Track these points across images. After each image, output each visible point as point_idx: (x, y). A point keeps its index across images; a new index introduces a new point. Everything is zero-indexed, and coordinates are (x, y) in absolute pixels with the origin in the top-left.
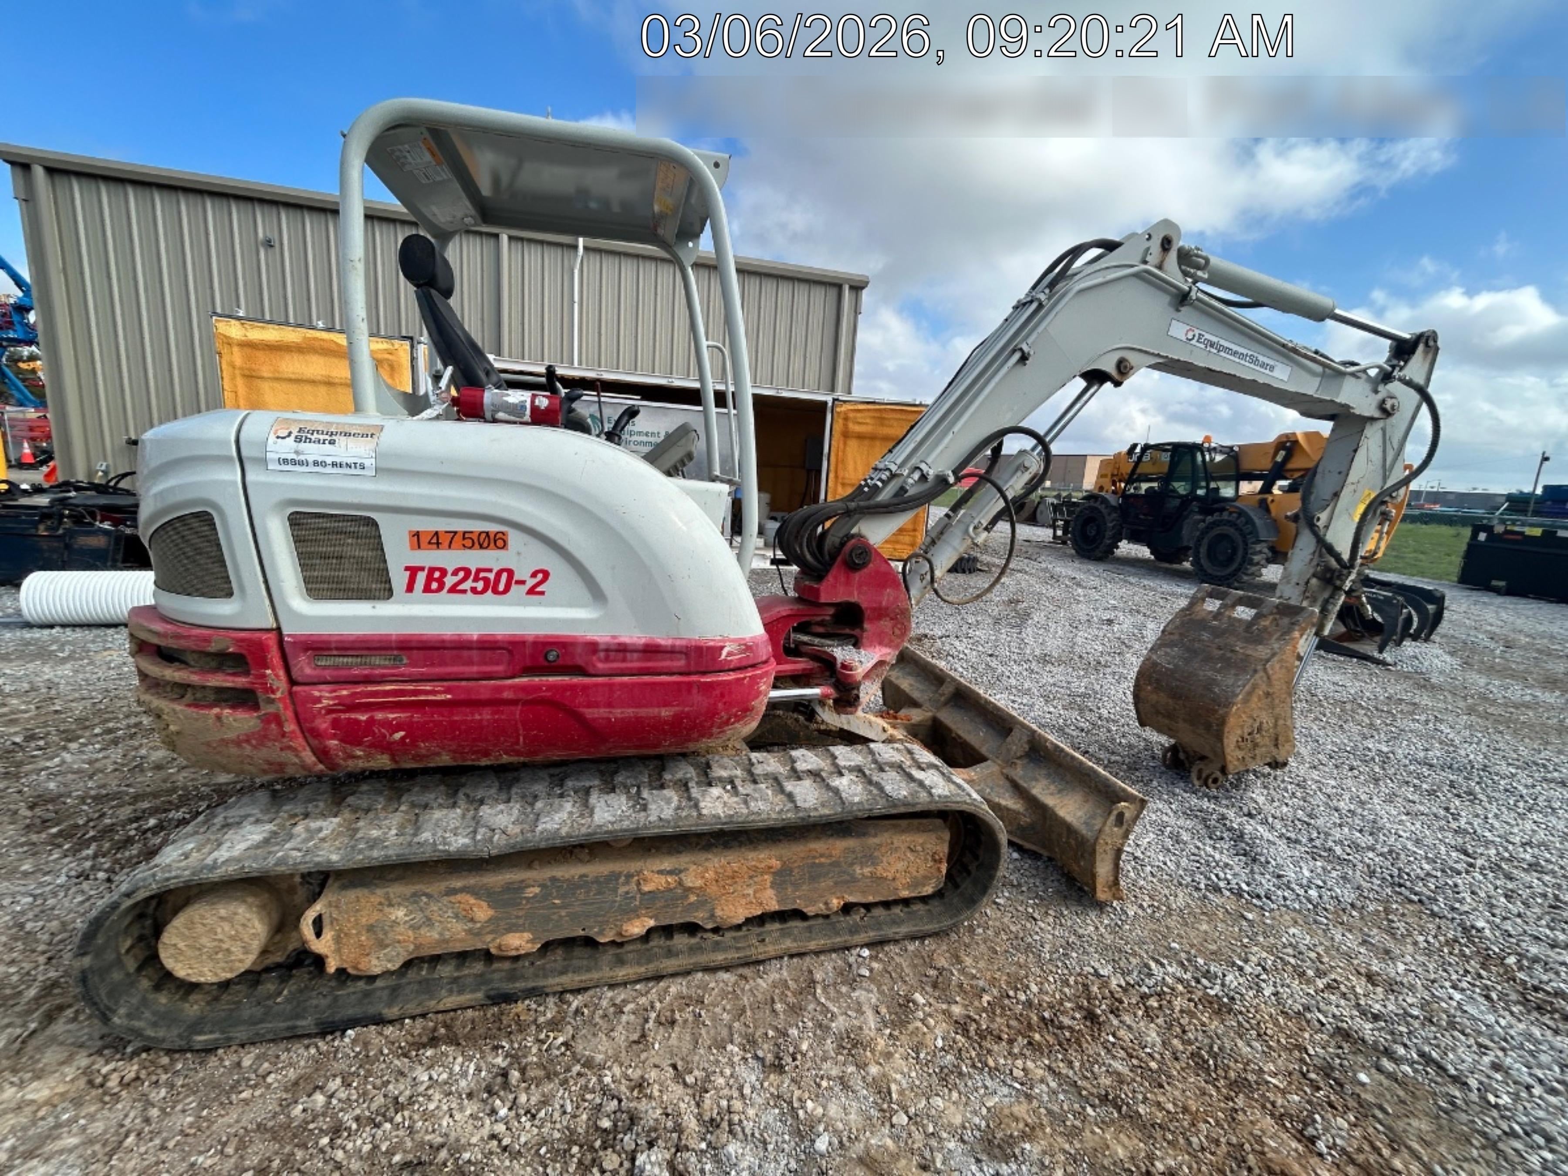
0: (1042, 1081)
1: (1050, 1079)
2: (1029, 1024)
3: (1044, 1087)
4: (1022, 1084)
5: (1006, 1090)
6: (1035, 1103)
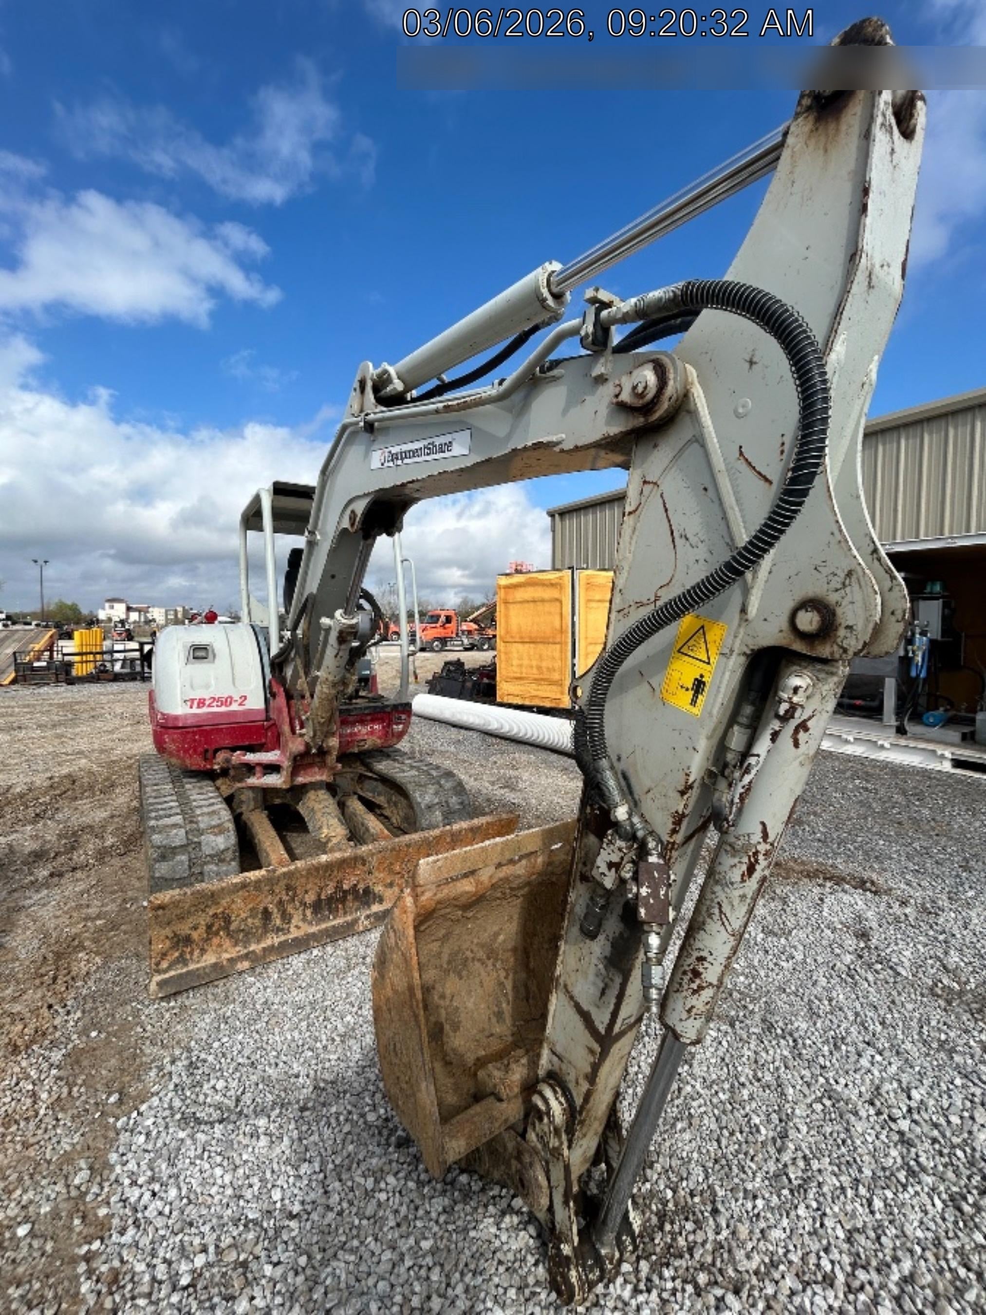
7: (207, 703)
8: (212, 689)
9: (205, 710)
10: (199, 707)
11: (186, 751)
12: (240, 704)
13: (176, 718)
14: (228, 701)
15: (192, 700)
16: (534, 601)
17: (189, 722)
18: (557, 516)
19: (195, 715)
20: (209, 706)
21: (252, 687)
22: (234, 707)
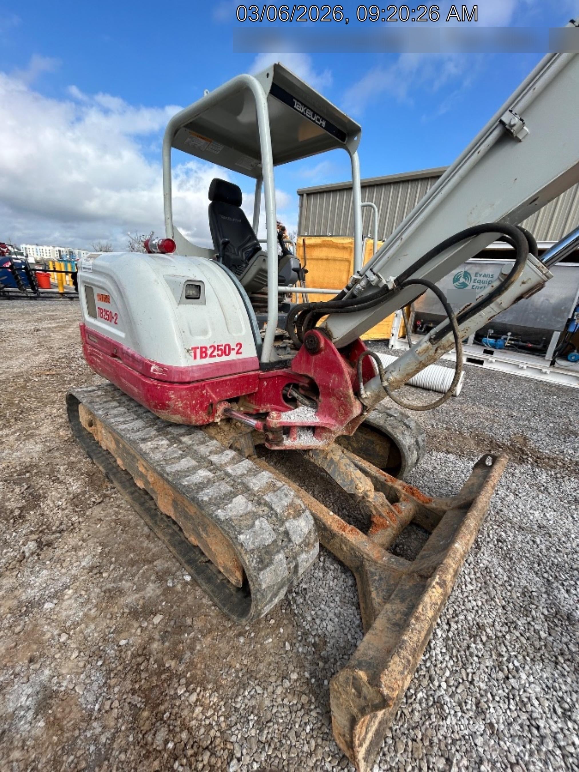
0: (104, 727)
1: (108, 734)
2: (159, 705)
3: (98, 730)
4: (100, 710)
5: (91, 699)
6: (84, 725)
7: (209, 352)
8: (210, 333)
9: (208, 361)
10: (201, 357)
11: (193, 408)
12: (238, 353)
13: (181, 372)
14: (226, 350)
15: (195, 349)
16: (327, 259)
17: (197, 375)
18: (305, 195)
19: (201, 368)
20: (211, 356)
21: (244, 333)
22: (233, 356)
